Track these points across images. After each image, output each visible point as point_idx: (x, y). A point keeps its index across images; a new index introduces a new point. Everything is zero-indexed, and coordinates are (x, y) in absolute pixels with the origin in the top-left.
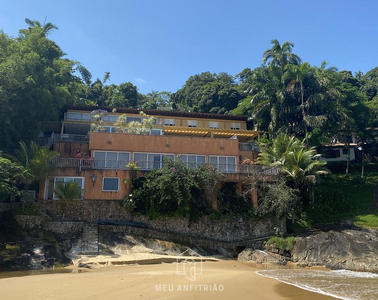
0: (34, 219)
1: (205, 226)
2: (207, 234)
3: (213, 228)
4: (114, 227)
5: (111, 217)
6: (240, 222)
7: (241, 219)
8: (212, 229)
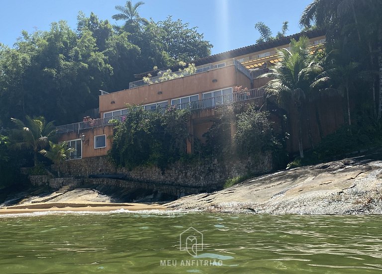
0: (41, 178)
1: (178, 172)
2: (180, 181)
3: (186, 173)
4: (94, 180)
5: (101, 171)
6: (214, 164)
7: (216, 160)
8: (186, 175)
